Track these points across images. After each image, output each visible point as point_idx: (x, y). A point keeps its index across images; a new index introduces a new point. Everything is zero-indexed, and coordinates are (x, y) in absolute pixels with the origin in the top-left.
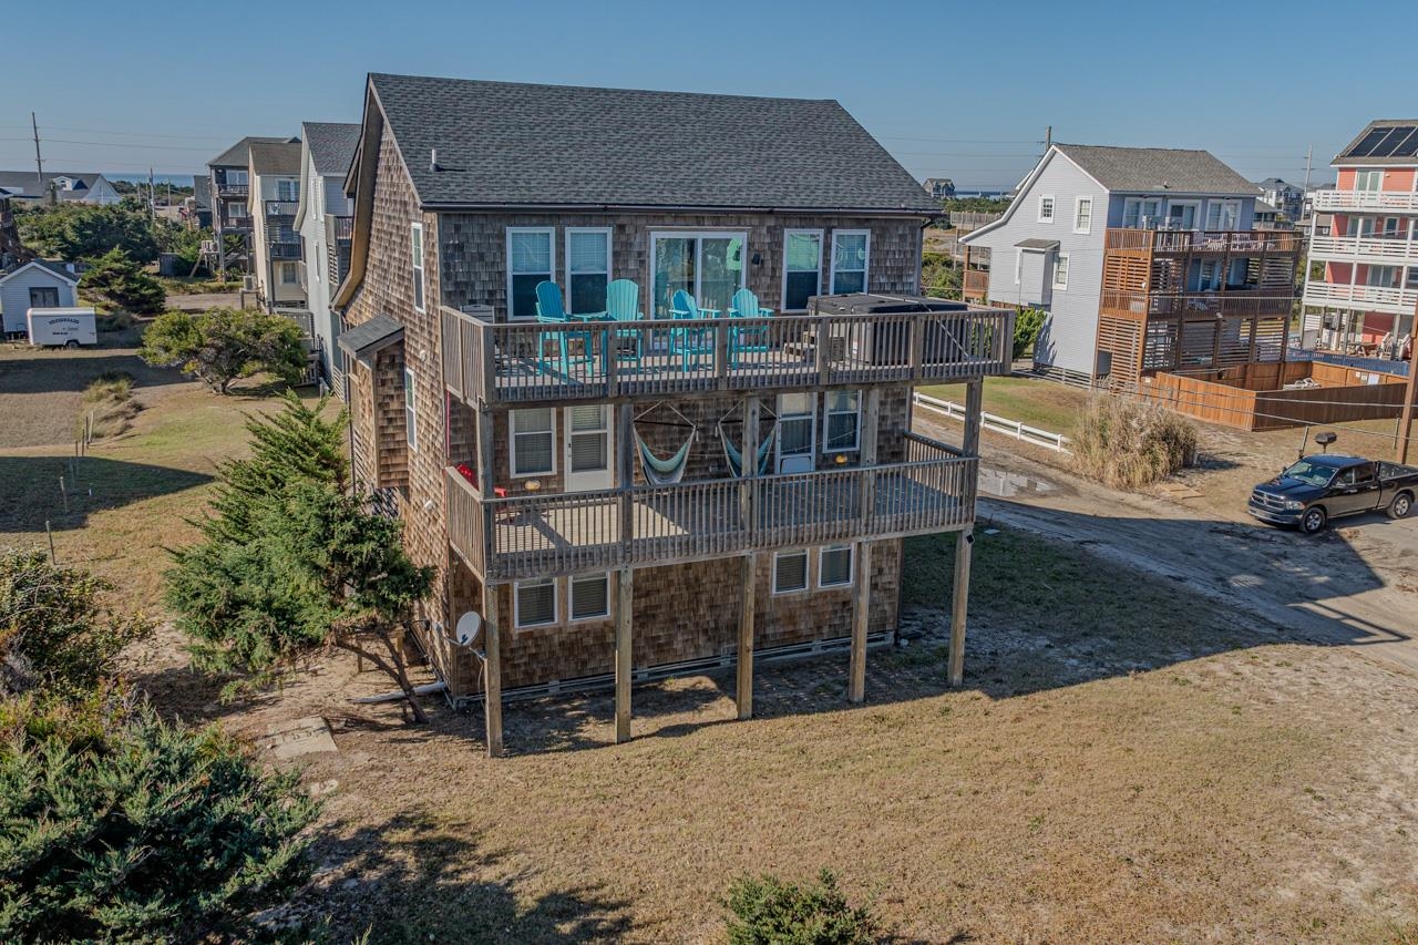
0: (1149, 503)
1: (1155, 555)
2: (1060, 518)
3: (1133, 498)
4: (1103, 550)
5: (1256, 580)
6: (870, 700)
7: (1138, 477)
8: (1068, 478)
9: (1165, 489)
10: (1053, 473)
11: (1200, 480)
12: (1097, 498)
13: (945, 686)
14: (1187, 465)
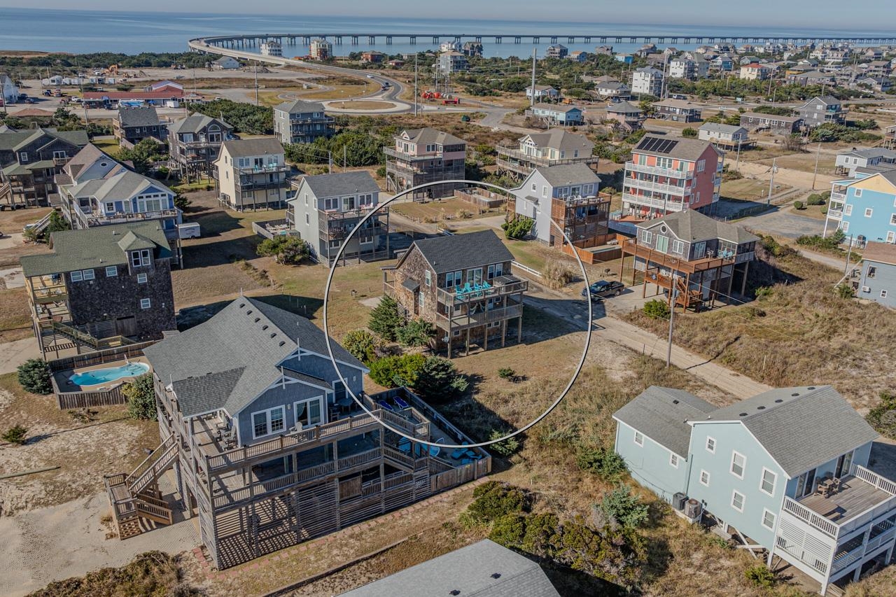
0: (560, 294)
1: (559, 310)
2: (538, 300)
3: (556, 292)
4: (547, 310)
5: (579, 316)
6: (505, 346)
7: (558, 286)
8: (541, 286)
9: (564, 290)
10: (537, 284)
11: (573, 286)
12: (547, 293)
13: (518, 343)
14: (571, 281)
